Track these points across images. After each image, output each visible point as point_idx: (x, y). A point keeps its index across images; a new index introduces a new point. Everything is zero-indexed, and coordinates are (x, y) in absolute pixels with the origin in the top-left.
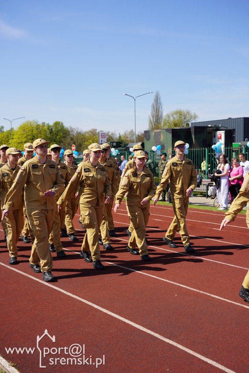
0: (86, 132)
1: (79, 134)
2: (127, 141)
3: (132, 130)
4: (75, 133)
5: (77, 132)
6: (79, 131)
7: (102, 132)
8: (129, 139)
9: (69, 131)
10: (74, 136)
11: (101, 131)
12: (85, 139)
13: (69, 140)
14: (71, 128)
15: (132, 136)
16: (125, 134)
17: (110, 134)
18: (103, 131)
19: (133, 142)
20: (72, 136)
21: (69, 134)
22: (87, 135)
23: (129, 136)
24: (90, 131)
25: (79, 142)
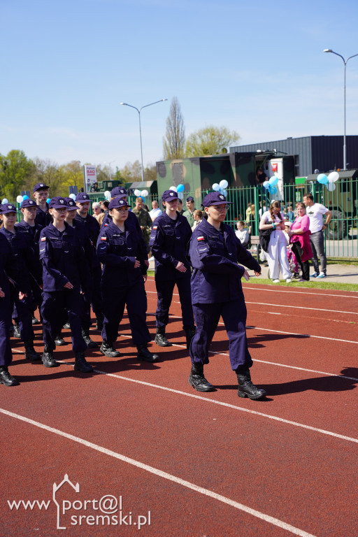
0: (63, 167)
1: (52, 169)
2: (129, 179)
3: (137, 162)
4: (45, 168)
5: (48, 167)
6: (52, 165)
7: (89, 166)
8: (132, 176)
9: (34, 166)
10: (43, 173)
11: (87, 164)
12: (61, 178)
13: (35, 179)
14: (38, 160)
15: (137, 171)
16: (126, 167)
17: (102, 168)
18: (90, 164)
19: (139, 180)
20: (40, 174)
21: (35, 170)
22: (65, 171)
23: (132, 171)
24: (69, 165)
25: (51, 184)
